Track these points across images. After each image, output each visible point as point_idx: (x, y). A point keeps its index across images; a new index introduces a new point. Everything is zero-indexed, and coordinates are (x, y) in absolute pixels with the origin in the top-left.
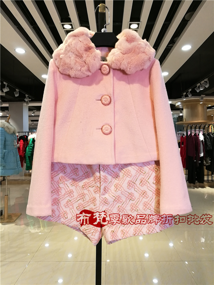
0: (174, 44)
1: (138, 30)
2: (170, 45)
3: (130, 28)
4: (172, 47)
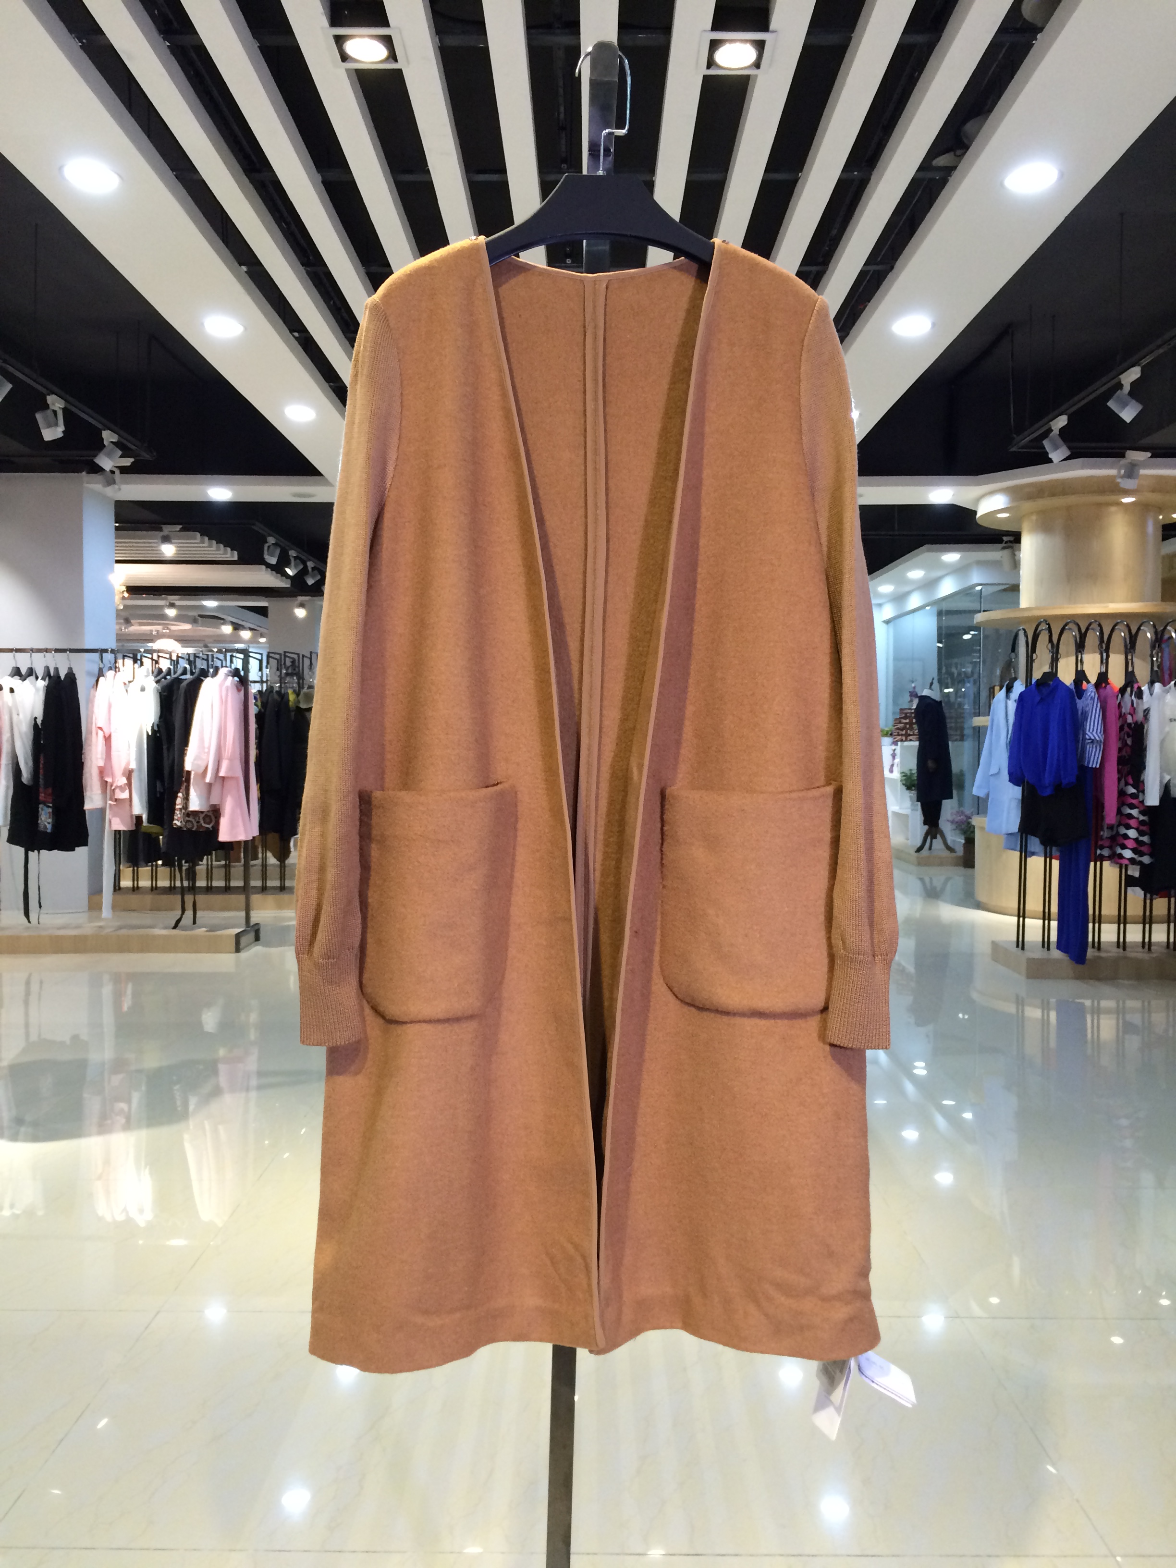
0: (962, 155)
1: (756, 76)
2: (941, 161)
3: (711, 63)
4: (949, 170)
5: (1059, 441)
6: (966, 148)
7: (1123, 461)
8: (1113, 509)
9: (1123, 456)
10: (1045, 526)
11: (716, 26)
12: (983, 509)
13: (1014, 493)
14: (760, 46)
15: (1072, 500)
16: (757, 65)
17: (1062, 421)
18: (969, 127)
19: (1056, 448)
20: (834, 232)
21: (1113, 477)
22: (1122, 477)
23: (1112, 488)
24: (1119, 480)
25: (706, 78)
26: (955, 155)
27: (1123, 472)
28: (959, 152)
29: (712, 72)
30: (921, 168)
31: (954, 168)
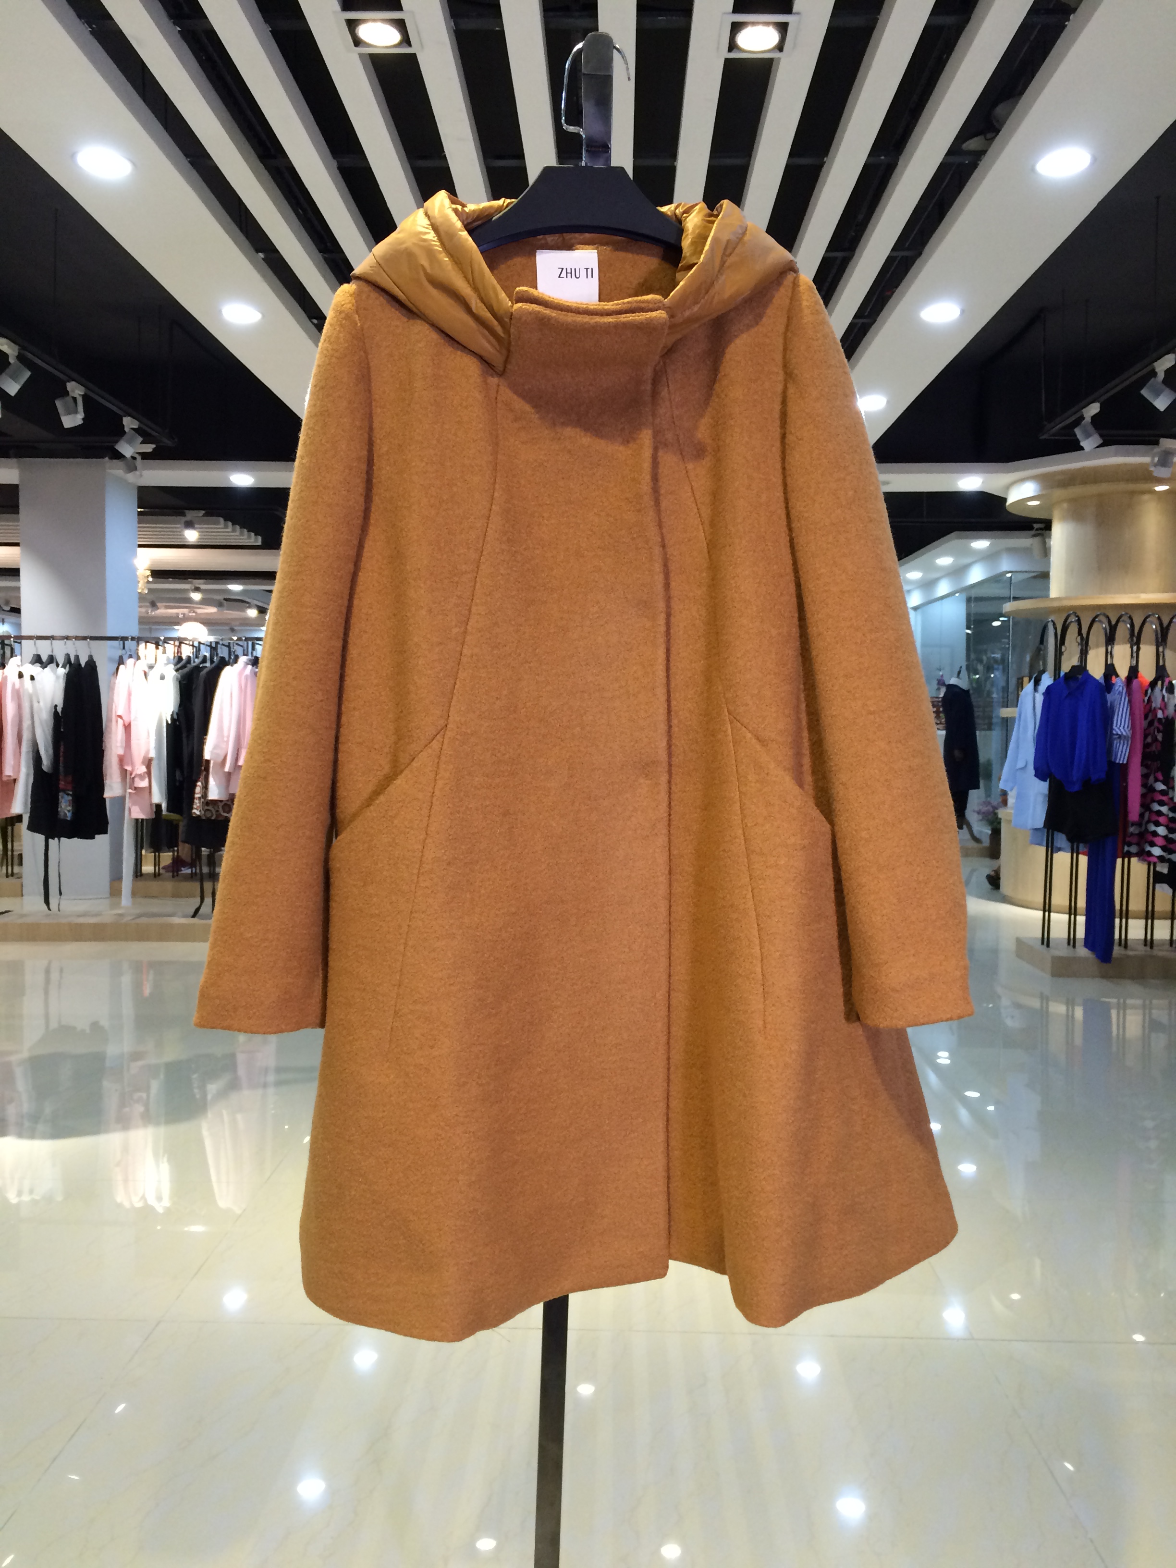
0: (993, 138)
1: (779, 59)
2: (972, 144)
3: (732, 46)
4: (978, 155)
5: (1091, 429)
6: (998, 131)
7: (1157, 449)
8: (1146, 497)
9: (1156, 443)
10: (1076, 514)
11: (737, 9)
12: (1014, 496)
13: (1045, 481)
14: (783, 28)
15: (1104, 487)
16: (780, 47)
17: (1094, 409)
18: (999, 110)
19: (1088, 436)
20: (861, 217)
21: (1147, 464)
22: (1155, 465)
23: (1146, 477)
24: (1152, 469)
25: (727, 60)
26: (986, 139)
27: (1156, 459)
28: (989, 136)
29: (734, 55)
30: (951, 152)
31: (983, 152)
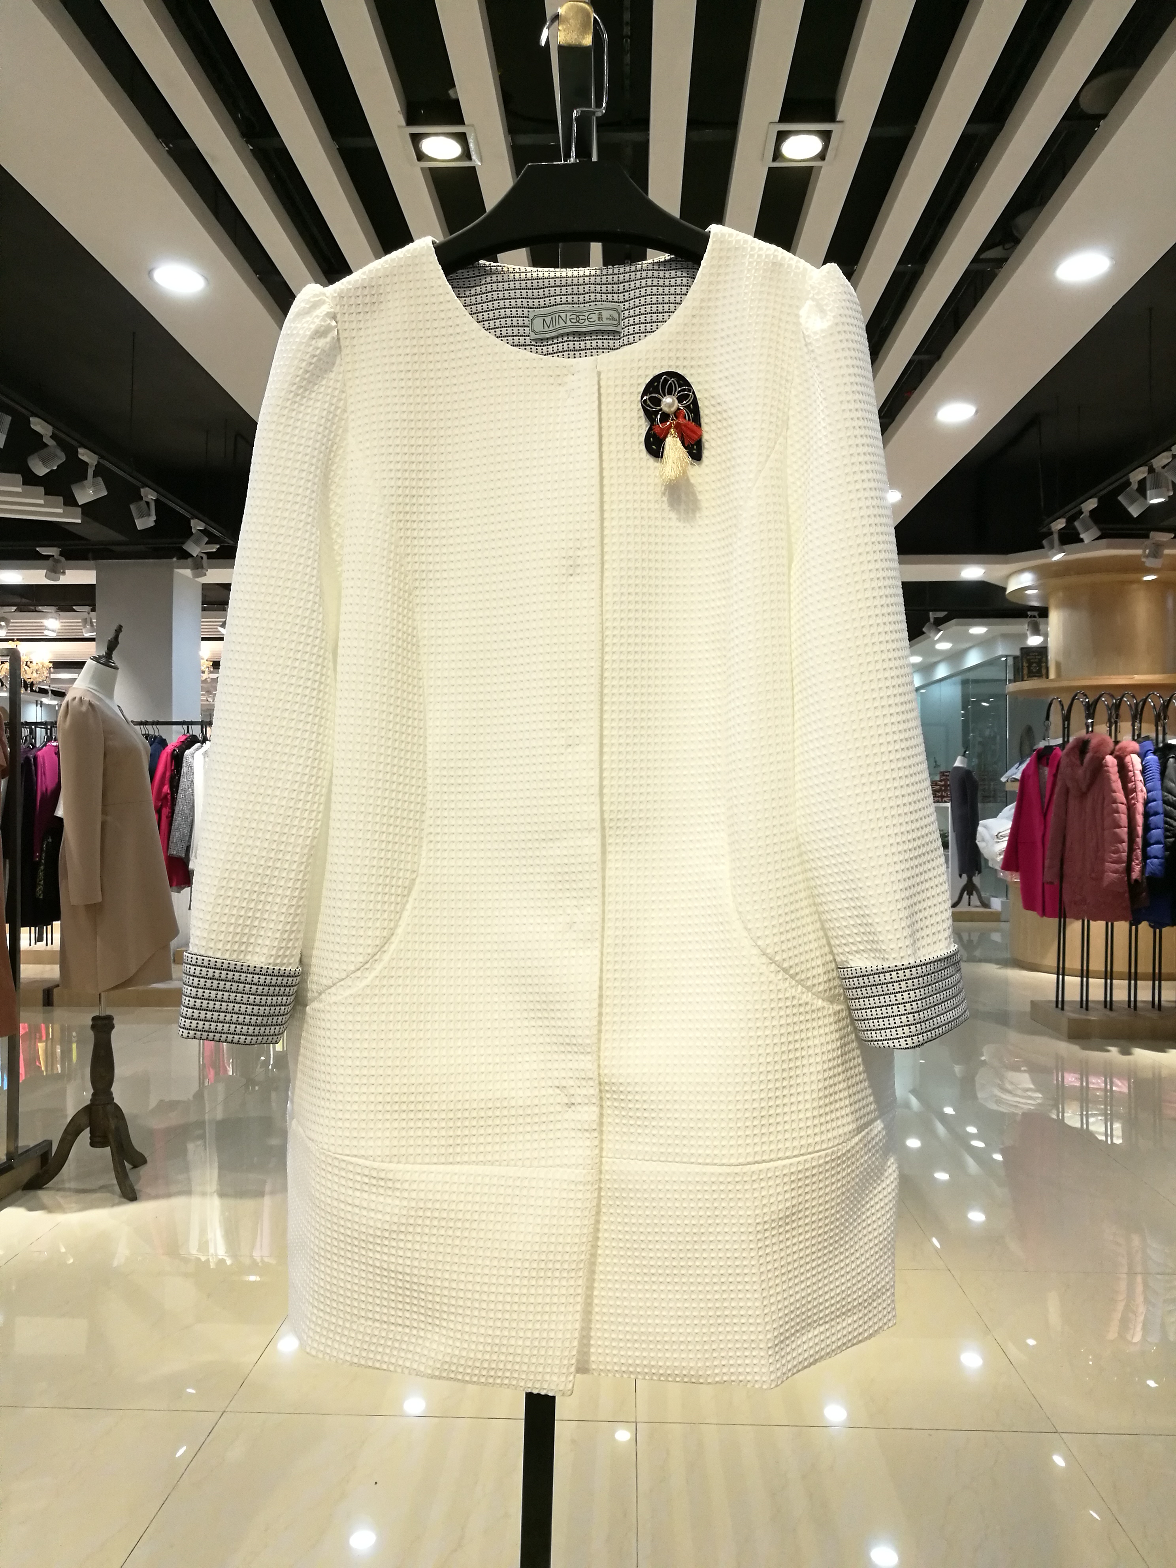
0: (1013, 248)
1: (821, 167)
2: (989, 254)
3: (777, 155)
4: (1001, 262)
6: (1017, 241)
7: (1147, 542)
8: (1135, 586)
9: (1147, 536)
10: (1070, 603)
11: (785, 117)
12: (1012, 586)
13: (1039, 571)
14: (826, 136)
15: (1097, 578)
16: (822, 156)
17: (1091, 504)
18: (1021, 220)
19: (1087, 529)
21: (1139, 556)
22: (1147, 557)
23: (1137, 567)
24: (1143, 560)
25: (770, 169)
26: (1007, 248)
27: (1147, 551)
29: (777, 164)
30: (974, 260)
31: (1006, 260)
